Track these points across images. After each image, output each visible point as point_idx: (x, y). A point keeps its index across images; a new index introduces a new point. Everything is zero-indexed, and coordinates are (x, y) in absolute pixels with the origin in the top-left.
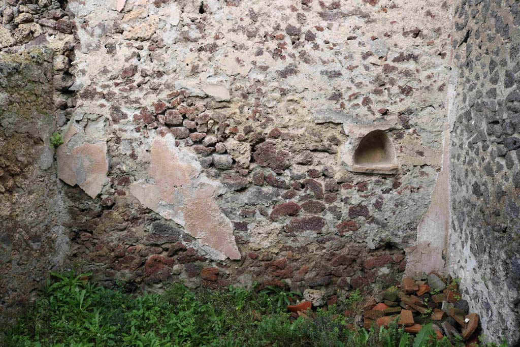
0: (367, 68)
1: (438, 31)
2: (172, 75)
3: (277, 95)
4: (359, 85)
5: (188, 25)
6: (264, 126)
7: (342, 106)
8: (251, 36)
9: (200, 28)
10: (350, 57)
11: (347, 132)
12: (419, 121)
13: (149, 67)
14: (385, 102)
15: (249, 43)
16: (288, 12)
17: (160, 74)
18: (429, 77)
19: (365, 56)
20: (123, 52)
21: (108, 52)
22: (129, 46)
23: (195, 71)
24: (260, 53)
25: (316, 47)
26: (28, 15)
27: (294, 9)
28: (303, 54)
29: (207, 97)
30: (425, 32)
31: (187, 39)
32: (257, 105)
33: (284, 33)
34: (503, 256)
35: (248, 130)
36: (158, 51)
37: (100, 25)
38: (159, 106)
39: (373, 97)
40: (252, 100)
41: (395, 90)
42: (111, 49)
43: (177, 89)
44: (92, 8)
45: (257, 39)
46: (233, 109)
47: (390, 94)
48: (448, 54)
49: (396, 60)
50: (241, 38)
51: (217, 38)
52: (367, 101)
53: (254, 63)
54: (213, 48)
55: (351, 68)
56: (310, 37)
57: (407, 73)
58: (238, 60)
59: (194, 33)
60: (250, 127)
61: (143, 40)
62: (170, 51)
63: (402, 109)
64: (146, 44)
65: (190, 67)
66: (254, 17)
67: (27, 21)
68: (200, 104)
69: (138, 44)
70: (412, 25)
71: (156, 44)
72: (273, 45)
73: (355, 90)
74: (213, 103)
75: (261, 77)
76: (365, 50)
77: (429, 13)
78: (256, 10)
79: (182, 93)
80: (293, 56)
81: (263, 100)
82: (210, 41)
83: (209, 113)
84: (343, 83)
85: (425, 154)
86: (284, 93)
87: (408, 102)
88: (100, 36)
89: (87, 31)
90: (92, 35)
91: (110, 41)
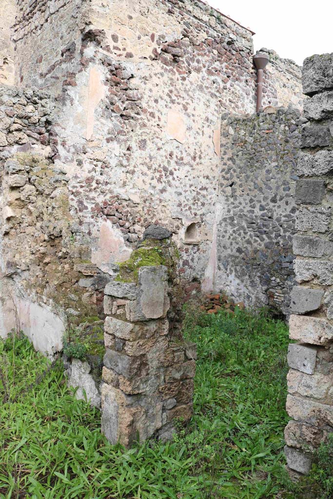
0: (191, 192)
1: (214, 177)
2: (113, 185)
3: (158, 202)
4: (188, 200)
5: (122, 157)
6: (152, 218)
7: (182, 210)
8: (149, 168)
9: (128, 160)
10: (185, 186)
11: (183, 224)
12: (207, 219)
13: (102, 179)
14: (196, 209)
15: (149, 173)
16: (164, 158)
17: (107, 183)
18: (211, 199)
19: (191, 186)
20: (87, 166)
21: (78, 165)
22: (91, 163)
23: (124, 184)
24: (152, 179)
25: (174, 179)
26: (21, 127)
27: (166, 158)
28: (169, 182)
29: (129, 200)
30: (210, 177)
31: (122, 165)
32: (150, 207)
33: (162, 169)
34: (259, 274)
35: (146, 220)
36: (106, 169)
37: (74, 146)
38: (105, 203)
39: (192, 207)
40: (147, 204)
41: (200, 204)
42: (80, 163)
43: (115, 194)
44: (69, 133)
45: (152, 171)
46: (140, 208)
47: (197, 206)
48: (217, 189)
49: (200, 189)
50: (145, 169)
51: (135, 167)
52: (190, 208)
53: (150, 184)
54: (133, 172)
55: (186, 191)
56: (172, 173)
57: (204, 196)
58: (144, 181)
59: (125, 163)
60: (146, 218)
61: (98, 160)
62: (113, 171)
63: (202, 213)
64: (100, 164)
65: (122, 182)
66: (151, 158)
67: (19, 130)
68: (125, 203)
69: (95, 163)
70: (206, 173)
71: (105, 165)
72: (157, 175)
73: (186, 202)
74: (132, 204)
75: (152, 192)
76: (191, 183)
77: (212, 169)
78: (152, 155)
79: (117, 196)
80: (165, 182)
81: (153, 204)
82: (131, 168)
83: (129, 209)
84: (182, 198)
85: (208, 235)
86: (161, 201)
87: (204, 210)
88: (74, 153)
89: (65, 148)
90: (68, 151)
91: (80, 158)
